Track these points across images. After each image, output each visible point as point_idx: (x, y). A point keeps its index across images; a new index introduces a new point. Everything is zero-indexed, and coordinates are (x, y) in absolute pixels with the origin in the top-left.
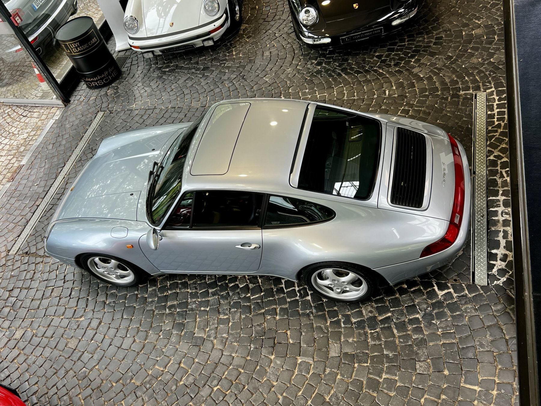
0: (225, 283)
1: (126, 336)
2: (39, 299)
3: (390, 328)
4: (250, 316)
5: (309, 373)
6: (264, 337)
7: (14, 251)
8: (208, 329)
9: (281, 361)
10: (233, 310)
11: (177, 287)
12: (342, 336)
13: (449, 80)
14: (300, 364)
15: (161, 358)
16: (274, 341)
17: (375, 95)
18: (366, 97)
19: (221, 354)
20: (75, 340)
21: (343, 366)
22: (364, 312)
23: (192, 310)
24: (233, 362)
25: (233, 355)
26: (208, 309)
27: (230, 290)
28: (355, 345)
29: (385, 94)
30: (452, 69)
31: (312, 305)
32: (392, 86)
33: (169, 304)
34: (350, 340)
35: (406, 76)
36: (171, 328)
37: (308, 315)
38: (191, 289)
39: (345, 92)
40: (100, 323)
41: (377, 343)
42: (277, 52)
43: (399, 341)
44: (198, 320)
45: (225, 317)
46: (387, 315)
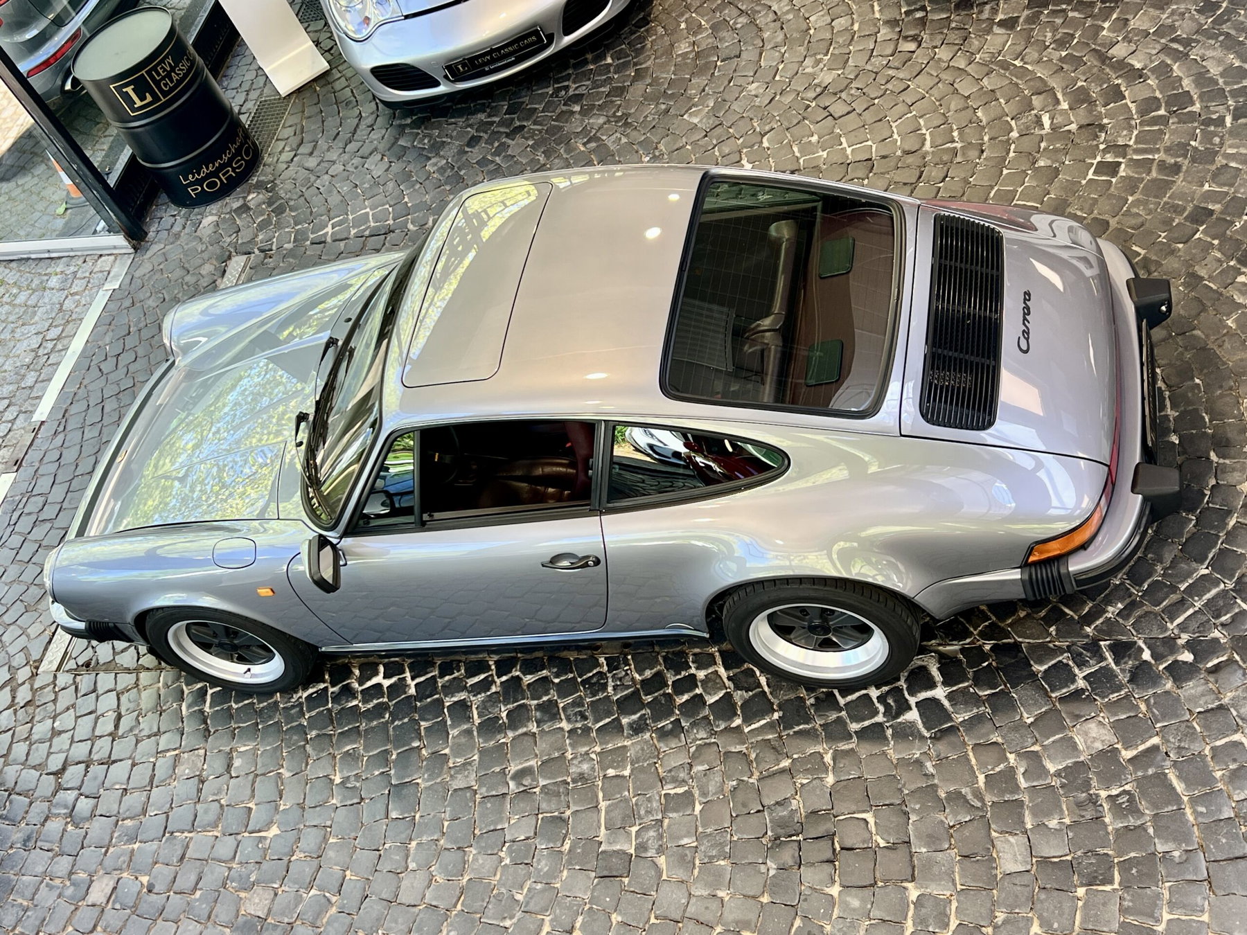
0: (665, 695)
1: (407, 868)
2: (142, 789)
3: (1161, 777)
4: (751, 780)
5: (947, 925)
6: (800, 837)
7: (51, 662)
8: (634, 829)
9: (863, 900)
10: (701, 768)
11: (529, 719)
12: (1027, 812)
13: (1221, 69)
14: (919, 903)
15: (515, 920)
16: (833, 844)
17: (1012, 130)
18: (986, 138)
19: (686, 894)
20: (261, 892)
21: (1043, 896)
22: (1079, 740)
23: (582, 777)
24: (726, 914)
25: (720, 894)
26: (627, 773)
27: (682, 713)
28: (1071, 834)
29: (1041, 126)
30: (1222, 38)
31: (927, 735)
32: (1058, 102)
33: (513, 768)
34: (1053, 823)
35: (1095, 70)
36: (532, 834)
37: (919, 763)
38: (569, 720)
39: (924, 131)
40: (325, 839)
41: (1132, 821)
42: (710, 40)
43: (1195, 812)
44: (603, 805)
45: (680, 790)
46: (1148, 744)
